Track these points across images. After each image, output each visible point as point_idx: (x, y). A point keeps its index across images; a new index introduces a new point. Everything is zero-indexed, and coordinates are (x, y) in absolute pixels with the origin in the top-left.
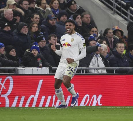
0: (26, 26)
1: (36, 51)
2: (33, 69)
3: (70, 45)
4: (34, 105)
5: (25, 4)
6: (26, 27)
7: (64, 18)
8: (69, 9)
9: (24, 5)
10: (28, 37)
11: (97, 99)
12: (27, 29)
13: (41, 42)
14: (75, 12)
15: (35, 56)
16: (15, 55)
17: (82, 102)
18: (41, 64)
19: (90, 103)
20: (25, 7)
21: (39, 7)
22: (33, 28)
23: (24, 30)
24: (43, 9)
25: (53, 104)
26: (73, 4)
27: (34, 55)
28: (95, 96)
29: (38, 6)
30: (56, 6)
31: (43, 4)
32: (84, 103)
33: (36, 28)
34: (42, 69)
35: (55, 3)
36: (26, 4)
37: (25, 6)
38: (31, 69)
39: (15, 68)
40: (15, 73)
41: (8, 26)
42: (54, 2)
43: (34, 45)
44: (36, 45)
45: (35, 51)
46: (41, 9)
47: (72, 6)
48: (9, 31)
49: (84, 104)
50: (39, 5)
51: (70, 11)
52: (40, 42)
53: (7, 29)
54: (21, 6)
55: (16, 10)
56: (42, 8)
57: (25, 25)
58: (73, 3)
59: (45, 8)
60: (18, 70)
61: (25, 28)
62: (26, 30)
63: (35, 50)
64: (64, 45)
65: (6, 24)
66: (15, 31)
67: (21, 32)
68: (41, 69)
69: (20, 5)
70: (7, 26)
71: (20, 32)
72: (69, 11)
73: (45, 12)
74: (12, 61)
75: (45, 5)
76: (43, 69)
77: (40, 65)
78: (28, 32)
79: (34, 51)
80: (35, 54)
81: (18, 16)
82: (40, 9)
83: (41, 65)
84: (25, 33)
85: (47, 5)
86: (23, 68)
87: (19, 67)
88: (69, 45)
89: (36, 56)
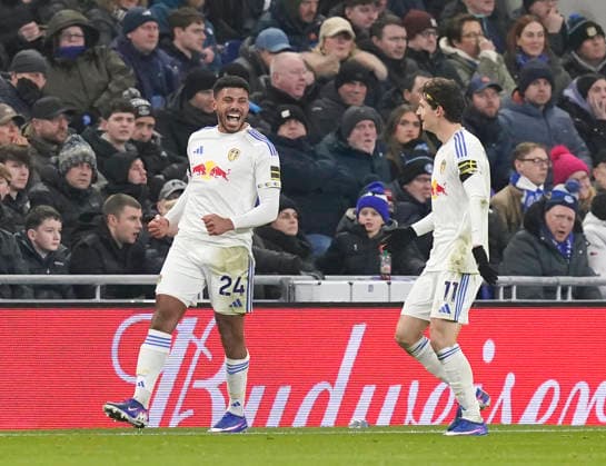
0: (370, 122)
1: (374, 214)
2: (351, 284)
3: (224, 174)
4: (329, 419)
5: (392, 35)
6: (368, 122)
7: (541, 91)
8: (576, 57)
9: (389, 42)
10: (377, 164)
11: (590, 399)
12: (373, 131)
13: (419, 180)
14: (601, 67)
15: (371, 235)
16: (295, 232)
17: (529, 408)
18: (389, 267)
19: (563, 414)
20: (391, 50)
21: (454, 46)
22: (400, 127)
23: (359, 137)
24: (470, 54)
25: (409, 417)
26: (592, 38)
27: (368, 229)
28: (583, 387)
29: (450, 43)
30: (535, 43)
31: (468, 36)
32: (535, 414)
33: (411, 127)
34: (389, 284)
35: (531, 35)
36: (396, 38)
37: (393, 44)
38: (346, 282)
39: (281, 281)
40: (282, 300)
41: (293, 122)
42: (528, 29)
43: (370, 194)
44: (374, 193)
45: (369, 216)
46: (462, 54)
47: (588, 44)
48: (299, 139)
49: (538, 418)
50: (454, 42)
51: (581, 61)
52: (415, 183)
53: (291, 132)
54: (378, 44)
55: (355, 61)
56: (467, 52)
57: (365, 117)
58: (592, 31)
59: (476, 51)
60: (293, 288)
61: (364, 126)
62: (367, 135)
63: (370, 210)
64: (200, 169)
65: (286, 114)
66: (329, 138)
67: (351, 144)
68: (384, 282)
69: (374, 39)
70: (288, 118)
71: (346, 142)
72: (577, 62)
73: (475, 65)
74: (277, 254)
75: (478, 42)
76: (393, 282)
77: (382, 269)
78: (377, 142)
79: (365, 214)
80: (370, 225)
81: (358, 83)
82: (456, 54)
83: (386, 267)
84: (365, 149)
85: (486, 40)
86: (317, 279)
87: (298, 277)
88: (218, 172)
89: (375, 233)
